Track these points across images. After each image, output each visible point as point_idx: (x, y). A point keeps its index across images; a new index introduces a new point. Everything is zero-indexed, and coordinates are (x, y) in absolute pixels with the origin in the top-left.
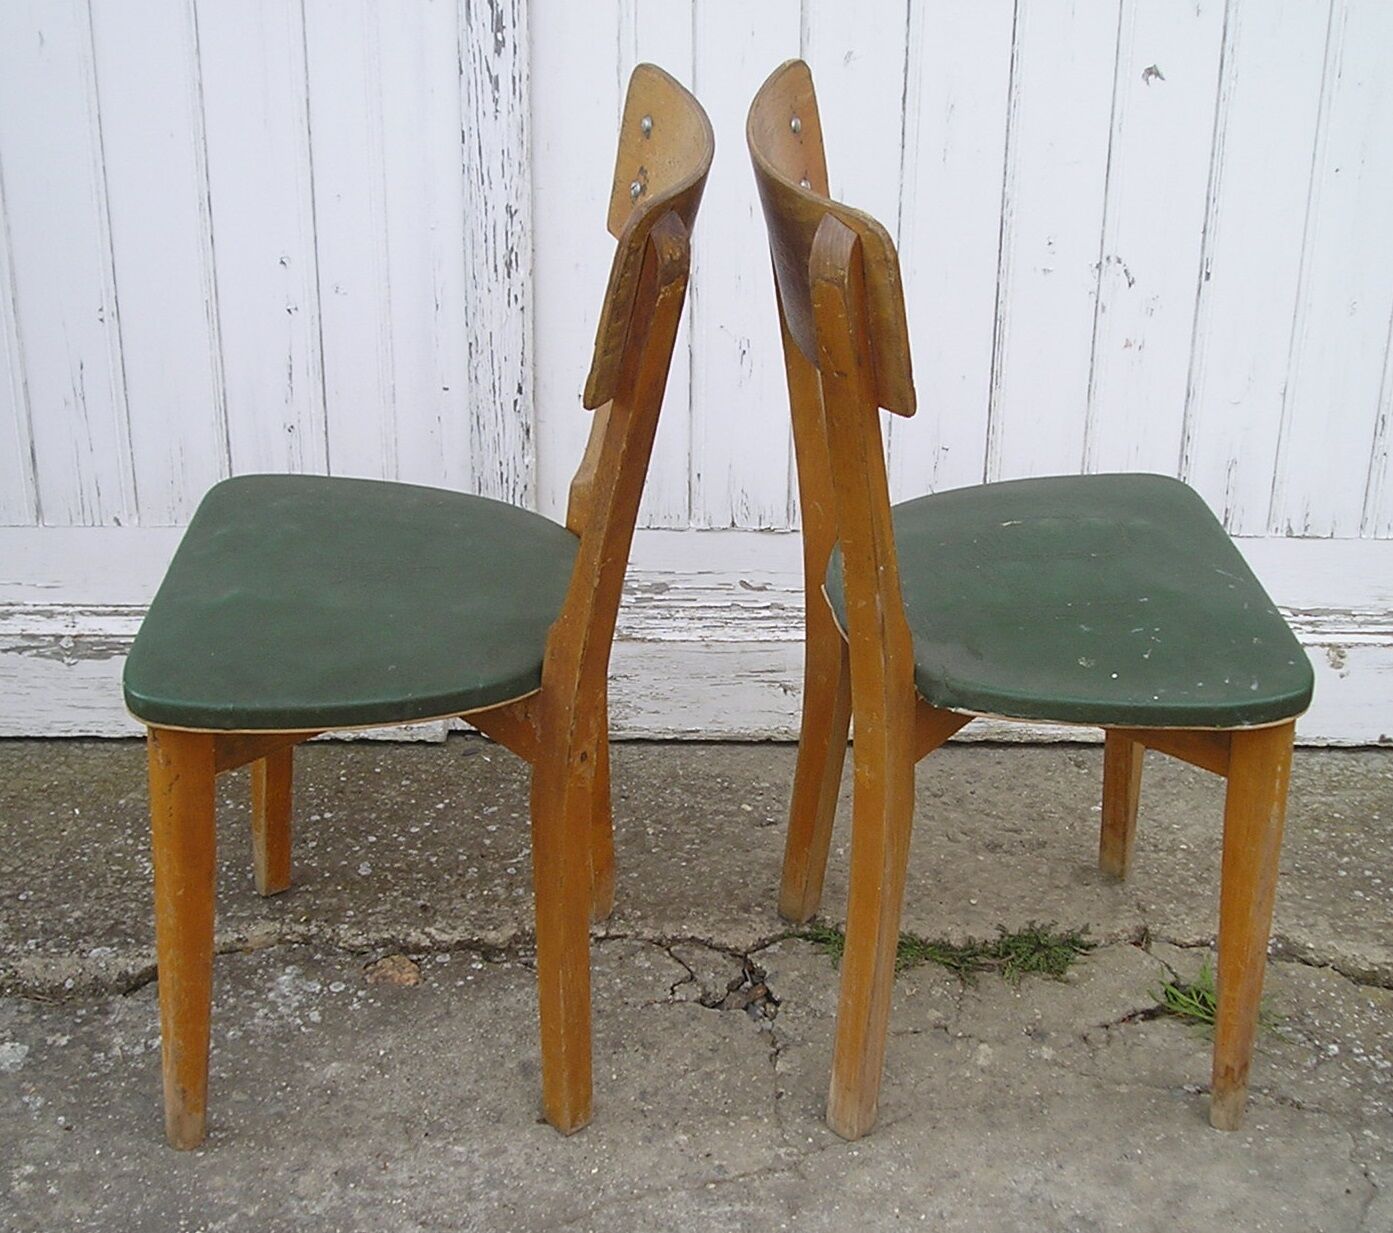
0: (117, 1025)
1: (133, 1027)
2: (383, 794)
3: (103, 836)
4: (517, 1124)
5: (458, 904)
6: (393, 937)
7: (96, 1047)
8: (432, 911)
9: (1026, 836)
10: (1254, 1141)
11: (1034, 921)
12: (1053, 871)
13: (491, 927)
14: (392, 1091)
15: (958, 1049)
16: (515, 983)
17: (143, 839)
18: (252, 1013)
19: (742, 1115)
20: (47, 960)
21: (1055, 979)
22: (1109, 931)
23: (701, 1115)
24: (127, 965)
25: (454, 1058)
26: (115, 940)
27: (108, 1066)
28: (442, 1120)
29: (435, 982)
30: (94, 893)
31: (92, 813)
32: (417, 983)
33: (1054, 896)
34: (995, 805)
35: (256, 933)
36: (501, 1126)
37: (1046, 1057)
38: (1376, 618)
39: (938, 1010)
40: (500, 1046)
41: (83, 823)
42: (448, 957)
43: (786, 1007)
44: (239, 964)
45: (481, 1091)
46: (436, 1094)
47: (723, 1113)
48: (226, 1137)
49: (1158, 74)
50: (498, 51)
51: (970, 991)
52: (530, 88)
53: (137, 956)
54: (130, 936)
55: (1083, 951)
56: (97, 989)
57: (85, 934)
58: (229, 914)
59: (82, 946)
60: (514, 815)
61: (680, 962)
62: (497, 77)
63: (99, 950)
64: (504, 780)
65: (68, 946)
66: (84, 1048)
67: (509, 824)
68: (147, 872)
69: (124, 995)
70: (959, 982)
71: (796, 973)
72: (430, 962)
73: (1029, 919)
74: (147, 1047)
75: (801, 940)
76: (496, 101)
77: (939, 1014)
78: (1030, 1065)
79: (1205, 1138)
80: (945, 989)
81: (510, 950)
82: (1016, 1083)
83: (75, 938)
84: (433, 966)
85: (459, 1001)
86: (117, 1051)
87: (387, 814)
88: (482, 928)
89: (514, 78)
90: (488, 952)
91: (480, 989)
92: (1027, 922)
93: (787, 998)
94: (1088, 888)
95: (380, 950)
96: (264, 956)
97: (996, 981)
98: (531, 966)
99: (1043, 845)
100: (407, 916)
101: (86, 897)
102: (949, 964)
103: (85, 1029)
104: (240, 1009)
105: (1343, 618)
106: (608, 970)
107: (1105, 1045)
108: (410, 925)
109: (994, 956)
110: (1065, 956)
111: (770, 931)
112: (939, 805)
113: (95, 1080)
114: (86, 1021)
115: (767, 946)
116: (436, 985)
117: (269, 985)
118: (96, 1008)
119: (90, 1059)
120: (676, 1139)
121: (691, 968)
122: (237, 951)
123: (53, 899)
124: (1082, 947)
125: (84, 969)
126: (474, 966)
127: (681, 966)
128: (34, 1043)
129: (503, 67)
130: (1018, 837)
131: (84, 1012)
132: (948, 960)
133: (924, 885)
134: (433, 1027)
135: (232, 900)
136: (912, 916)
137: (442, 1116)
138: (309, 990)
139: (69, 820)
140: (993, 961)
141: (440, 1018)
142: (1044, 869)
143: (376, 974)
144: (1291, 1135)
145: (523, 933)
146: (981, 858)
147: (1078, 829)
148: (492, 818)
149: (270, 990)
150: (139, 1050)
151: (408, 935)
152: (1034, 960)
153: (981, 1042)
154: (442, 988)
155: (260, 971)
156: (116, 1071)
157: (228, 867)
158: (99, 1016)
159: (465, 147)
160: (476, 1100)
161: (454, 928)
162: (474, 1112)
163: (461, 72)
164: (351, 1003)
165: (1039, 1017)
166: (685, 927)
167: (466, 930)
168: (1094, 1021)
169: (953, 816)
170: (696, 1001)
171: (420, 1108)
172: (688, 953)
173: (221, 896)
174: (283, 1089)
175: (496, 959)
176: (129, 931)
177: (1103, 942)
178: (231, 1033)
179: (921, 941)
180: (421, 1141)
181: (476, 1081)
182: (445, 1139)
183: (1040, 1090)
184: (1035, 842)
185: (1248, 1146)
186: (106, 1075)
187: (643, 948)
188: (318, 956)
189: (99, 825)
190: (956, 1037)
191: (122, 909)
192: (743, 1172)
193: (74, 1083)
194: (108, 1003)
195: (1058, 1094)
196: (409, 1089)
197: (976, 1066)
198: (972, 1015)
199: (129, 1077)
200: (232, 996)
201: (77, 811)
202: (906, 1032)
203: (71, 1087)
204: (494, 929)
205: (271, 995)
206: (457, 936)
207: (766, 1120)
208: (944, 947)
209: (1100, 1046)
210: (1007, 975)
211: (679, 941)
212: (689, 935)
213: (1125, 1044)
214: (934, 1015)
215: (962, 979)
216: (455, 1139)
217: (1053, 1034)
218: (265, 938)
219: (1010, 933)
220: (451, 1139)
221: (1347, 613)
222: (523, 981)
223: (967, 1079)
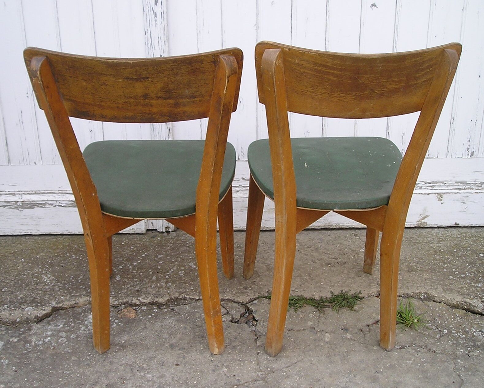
0: (34, 334)
1: (39, 335)
2: (125, 252)
3: (31, 269)
4: (169, 366)
5: (149, 289)
6: (127, 301)
7: (27, 342)
8: (140, 292)
9: (339, 260)
10: (420, 365)
11: (343, 290)
12: (348, 272)
13: (160, 297)
14: (127, 355)
15: (319, 335)
16: (169, 316)
17: (44, 269)
18: (79, 329)
19: (246, 361)
20: (11, 312)
21: (350, 310)
22: (368, 293)
23: (231, 361)
24: (37, 313)
25: (147, 343)
26: (34, 304)
27: (30, 348)
28: (143, 365)
29: (141, 316)
30: (27, 288)
31: (28, 261)
32: (135, 317)
33: (349, 281)
34: (328, 250)
35: (81, 301)
36: (163, 367)
37: (348, 337)
38: (452, 184)
39: (311, 322)
40: (163, 338)
41: (25, 264)
42: (145, 308)
43: (260, 322)
44: (76, 312)
45: (156, 354)
46: (141, 356)
47: (239, 360)
48: (70, 373)
49: (375, 6)
50: (156, 4)
51: (322, 315)
52: (167, 16)
53: (41, 310)
54: (39, 303)
55: (360, 300)
56: (27, 321)
57: (24, 303)
58: (72, 295)
59: (22, 307)
60: (168, 258)
61: (224, 307)
62: (156, 13)
63: (28, 308)
64: (165, 246)
65: (18, 307)
66: (23, 343)
67: (166, 261)
68: (45, 280)
69: (37, 323)
70: (318, 312)
71: (263, 310)
72: (139, 309)
73: (341, 289)
74: (44, 341)
75: (264, 299)
76: (156, 21)
77: (311, 323)
78: (343, 340)
79: (404, 364)
80: (313, 315)
81: (167, 304)
82: (338, 347)
83: (20, 304)
84: (141, 311)
85: (149, 323)
86: (33, 343)
87: (126, 259)
88: (157, 297)
89: (161, 13)
90: (159, 305)
91: (156, 318)
92: (340, 290)
93: (260, 319)
94: (360, 278)
95: (123, 306)
96: (84, 309)
97: (331, 311)
98: (174, 310)
99: (345, 263)
100: (132, 294)
101: (25, 289)
102: (314, 306)
103: (23, 336)
104: (75, 328)
105: (441, 184)
106: (200, 311)
107: (368, 332)
108: (133, 297)
109: (330, 302)
110: (354, 302)
111: (254, 296)
112: (310, 250)
113: (26, 354)
114: (24, 333)
115: (253, 301)
116: (141, 317)
117: (85, 319)
118: (27, 328)
119: (24, 346)
120: (223, 370)
121: (228, 309)
122: (75, 307)
123: (13, 291)
124: (359, 298)
125: (23, 315)
126: (154, 310)
127: (224, 309)
128: (5, 341)
129: (158, 9)
130: (337, 261)
131: (23, 330)
132: (314, 304)
133: (306, 279)
134: (140, 332)
135: (73, 289)
136: (302, 290)
137: (143, 364)
139: (20, 263)
140: (329, 304)
141: (143, 329)
142: (346, 272)
143: (121, 314)
144: (433, 363)
145: (171, 299)
146: (324, 269)
147: (356, 257)
148: (161, 259)
149: (86, 320)
150: (41, 343)
151: (132, 300)
152: (343, 303)
153: (326, 333)
154: (144, 319)
155: (82, 314)
156: (33, 351)
157: (72, 278)
158: (28, 331)
159: (146, 36)
160: (155, 358)
161: (148, 298)
162: (154, 362)
163: (144, 11)
164: (113, 324)
165: (346, 323)
166: (225, 295)
167: (152, 298)
168: (364, 324)
169: (314, 254)
170: (229, 321)
171: (136, 361)
172: (226, 304)
173: (70, 288)
174: (89, 355)
175: (162, 308)
176: (38, 301)
177: (366, 296)
178: (72, 336)
179: (305, 298)
180: (136, 373)
181: (155, 351)
182: (144, 372)
183: (347, 349)
184: (342, 262)
185: (418, 367)
186: (29, 352)
189: (30, 265)
190: (318, 331)
191: (37, 294)
192: (246, 381)
193: (18, 355)
194: (31, 326)
195: (353, 350)
196: (132, 354)
197: (325, 341)
198: (323, 323)
199: (37, 352)
200: (73, 323)
201: (23, 260)
202: (301, 330)
203: (17, 356)
204: (161, 298)
205: (86, 322)
206: (149, 300)
207: (254, 363)
208: (313, 300)
209: (367, 333)
210: (334, 309)
211: (224, 300)
212: (227, 298)
213: (375, 332)
214: (310, 323)
215: (319, 311)
216: (148, 372)
217: (351, 329)
218: (84, 303)
219: (335, 294)
220: (146, 372)
221: (443, 183)
222: (171, 315)
223: (322, 346)
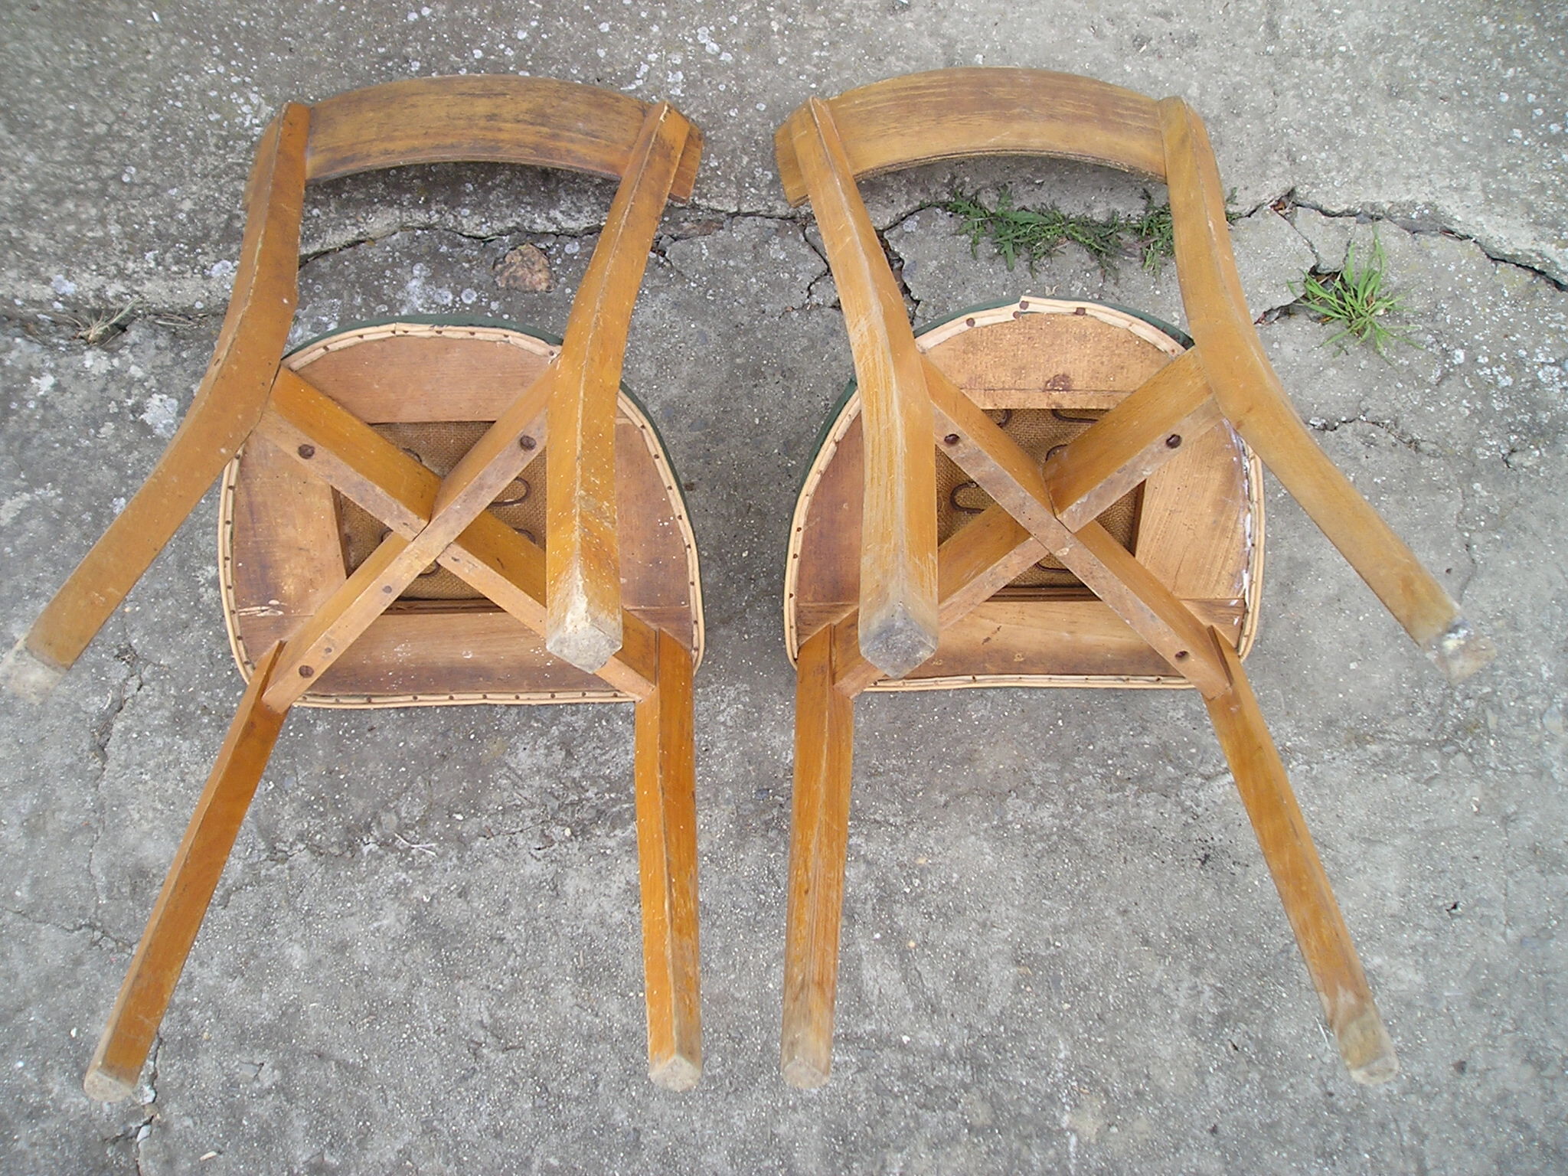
3: (191, 61)
6: (518, 223)
29: (567, 286)
31: (171, 19)
32: (549, 288)
35: (376, 224)
40: (642, 379)
41: (166, 37)
42: (577, 249)
43: (924, 306)
44: (366, 266)
51: (1110, 284)
57: (202, 241)
58: (345, 197)
59: (202, 259)
61: (816, 247)
63: (220, 264)
65: (188, 261)
70: (1099, 272)
71: (935, 259)
72: (559, 254)
75: (938, 211)
80: (1085, 283)
83: (193, 246)
84: (563, 260)
93: (925, 294)
95: (506, 239)
96: (388, 249)
97: (1137, 270)
102: (1090, 246)
106: (743, 265)
109: (1137, 236)
111: (906, 201)
115: (904, 221)
117: (400, 295)
122: (360, 243)
123: (158, 180)
125: (210, 292)
127: (818, 257)
132: (1089, 241)
138: (441, 303)
139: (149, 32)
140: (1135, 242)
143: (506, 274)
144: (1405, 491)
151: (533, 221)
155: (388, 274)
170: (833, 306)
179: (1064, 217)
187: (777, 230)
188: (444, 249)
189: (183, 41)
191: (233, 195)
201: (156, 16)
206: (583, 220)
208: (1087, 224)
210: (1148, 262)
215: (1103, 268)
218: (386, 230)
219: (1155, 203)
